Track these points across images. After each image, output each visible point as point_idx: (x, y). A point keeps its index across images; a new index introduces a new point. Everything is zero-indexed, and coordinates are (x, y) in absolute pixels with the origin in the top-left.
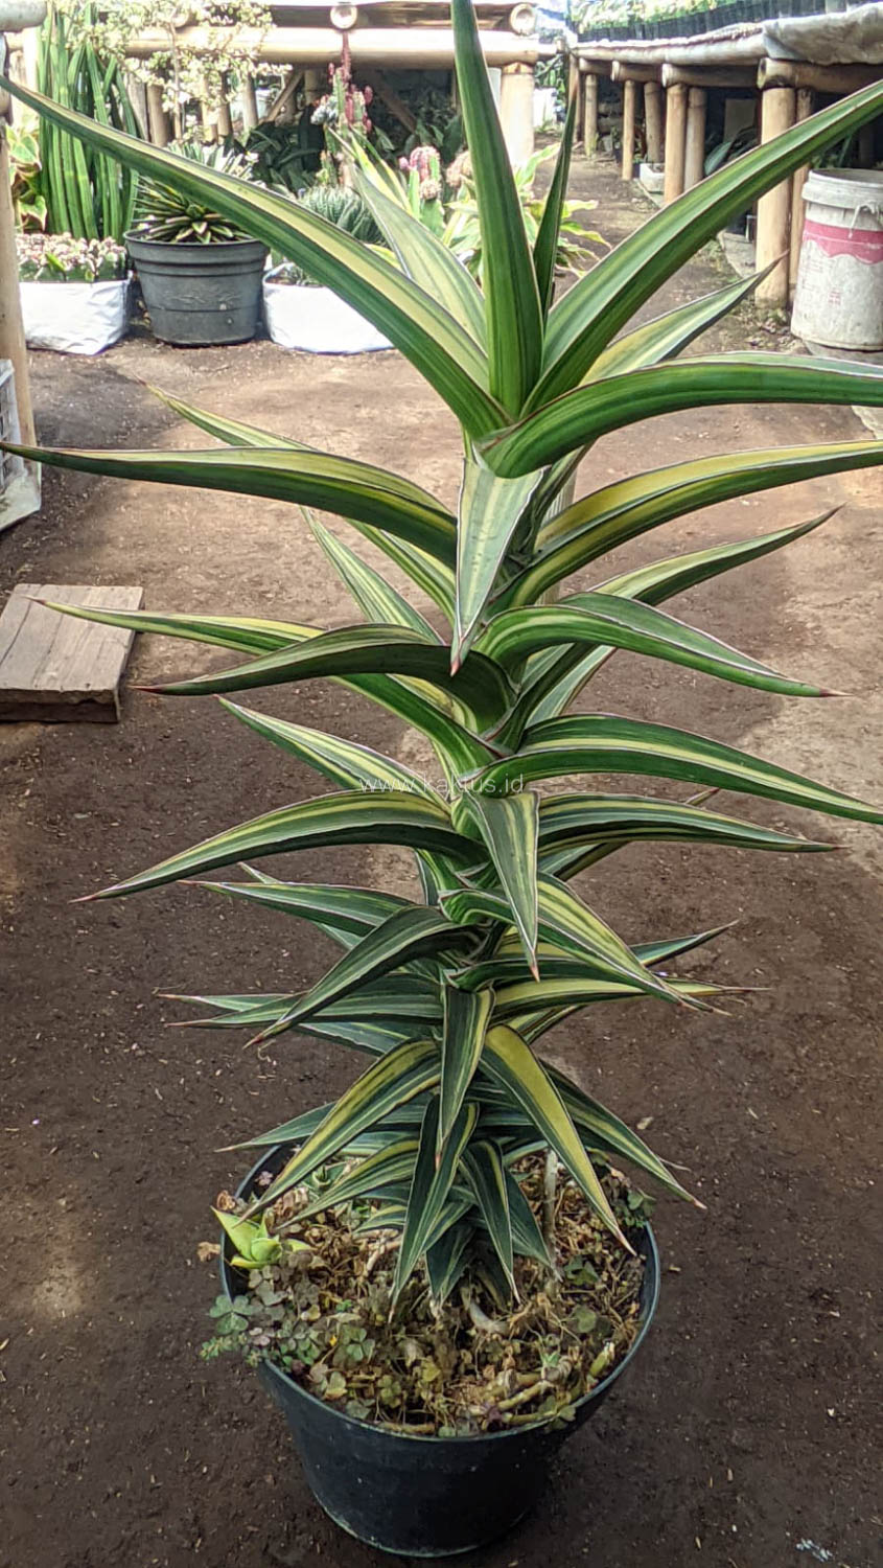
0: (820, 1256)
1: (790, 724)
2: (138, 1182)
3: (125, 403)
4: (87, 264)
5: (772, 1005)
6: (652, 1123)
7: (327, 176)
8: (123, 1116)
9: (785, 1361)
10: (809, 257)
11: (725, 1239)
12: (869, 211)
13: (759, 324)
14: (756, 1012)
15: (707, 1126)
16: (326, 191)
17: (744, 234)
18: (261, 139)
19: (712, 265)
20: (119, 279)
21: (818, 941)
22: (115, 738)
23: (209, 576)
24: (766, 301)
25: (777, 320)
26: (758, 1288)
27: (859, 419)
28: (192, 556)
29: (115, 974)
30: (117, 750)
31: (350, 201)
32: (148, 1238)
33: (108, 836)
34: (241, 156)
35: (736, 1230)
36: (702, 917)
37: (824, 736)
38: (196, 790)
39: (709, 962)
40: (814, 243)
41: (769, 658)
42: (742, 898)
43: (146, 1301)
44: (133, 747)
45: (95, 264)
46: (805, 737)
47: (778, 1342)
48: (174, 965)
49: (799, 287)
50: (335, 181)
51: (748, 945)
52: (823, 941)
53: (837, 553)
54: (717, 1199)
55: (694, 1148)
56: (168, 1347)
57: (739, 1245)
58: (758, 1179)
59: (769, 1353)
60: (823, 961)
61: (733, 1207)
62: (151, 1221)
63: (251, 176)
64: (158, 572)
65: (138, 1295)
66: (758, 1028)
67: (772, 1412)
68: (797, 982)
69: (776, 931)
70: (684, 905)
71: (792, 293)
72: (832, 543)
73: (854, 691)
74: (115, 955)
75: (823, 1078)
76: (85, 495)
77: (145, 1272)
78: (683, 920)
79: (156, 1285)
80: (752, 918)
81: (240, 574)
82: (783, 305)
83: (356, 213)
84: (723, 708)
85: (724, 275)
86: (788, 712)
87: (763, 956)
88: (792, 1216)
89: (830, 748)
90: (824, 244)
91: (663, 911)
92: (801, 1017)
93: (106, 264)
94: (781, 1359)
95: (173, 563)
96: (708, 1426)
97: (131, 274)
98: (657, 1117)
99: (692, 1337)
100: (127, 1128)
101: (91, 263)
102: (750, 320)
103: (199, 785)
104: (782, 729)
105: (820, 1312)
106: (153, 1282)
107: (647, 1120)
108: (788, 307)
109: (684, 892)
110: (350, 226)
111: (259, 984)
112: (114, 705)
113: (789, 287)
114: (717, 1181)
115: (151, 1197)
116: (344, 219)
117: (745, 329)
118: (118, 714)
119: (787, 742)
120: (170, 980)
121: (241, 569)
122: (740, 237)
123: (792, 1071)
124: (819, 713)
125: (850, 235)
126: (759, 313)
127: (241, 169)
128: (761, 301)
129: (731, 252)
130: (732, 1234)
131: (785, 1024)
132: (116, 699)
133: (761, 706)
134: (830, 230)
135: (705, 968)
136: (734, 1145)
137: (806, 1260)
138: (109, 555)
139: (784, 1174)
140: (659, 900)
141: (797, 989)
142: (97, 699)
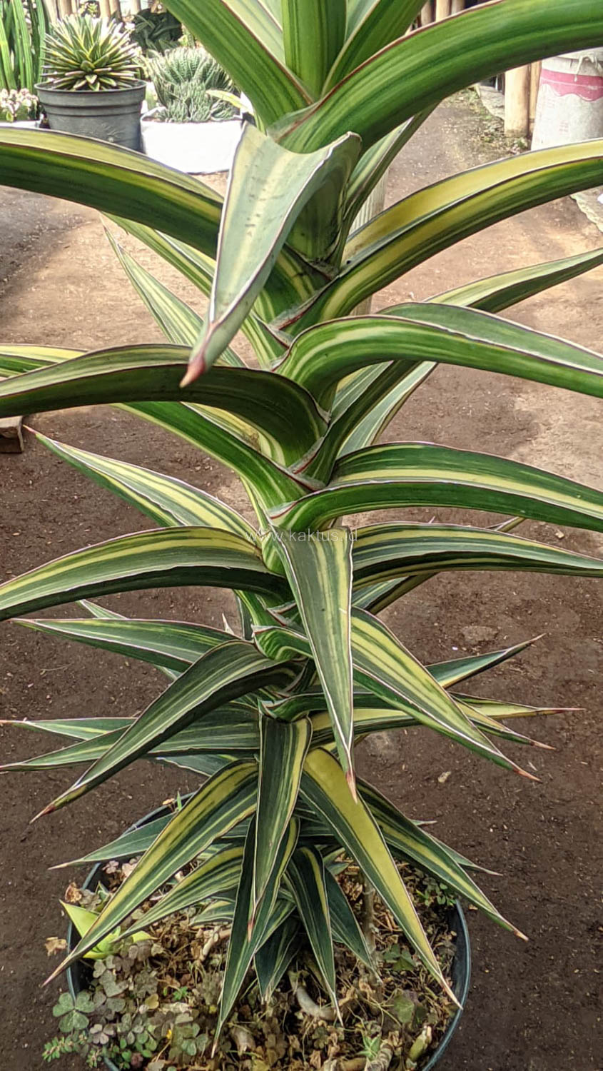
0: (595, 893)
1: (546, 444)
2: (22, 841)
3: (39, 212)
4: (8, 108)
5: (543, 673)
6: (449, 777)
7: (187, 40)
8: (13, 782)
9: (571, 991)
10: (544, 97)
11: (515, 879)
12: (590, 61)
13: (508, 149)
14: (531, 679)
15: (495, 779)
16: (186, 51)
17: (494, 86)
18: (141, 21)
19: (472, 108)
20: (34, 120)
21: (577, 618)
22: (20, 465)
23: (97, 338)
24: (512, 131)
25: (521, 145)
26: (545, 923)
27: (585, 214)
28: (85, 324)
29: (11, 658)
30: (20, 474)
31: (204, 58)
32: (28, 892)
33: (10, 544)
34: (121, 24)
35: (523, 871)
36: (484, 600)
37: (573, 453)
38: (81, 505)
39: (491, 638)
40: (548, 86)
41: (527, 393)
42: (515, 584)
43: (25, 951)
44: (32, 471)
45: (14, 108)
46: (559, 453)
47: (564, 974)
48: (59, 649)
49: (536, 121)
50: (193, 44)
51: (522, 623)
52: (581, 618)
53: (574, 313)
54: (506, 843)
55: (485, 798)
56: (41, 993)
57: (527, 884)
58: (540, 824)
59: (557, 984)
60: (582, 635)
61: (520, 851)
62: (32, 876)
63: (129, 39)
64: (58, 336)
65: (18, 945)
66: (532, 693)
67: (562, 1040)
68: (563, 653)
69: (544, 610)
70: (469, 591)
71: (532, 125)
72: (570, 305)
73: (594, 418)
74: (11, 642)
75: (588, 734)
76: (6, 280)
77: (25, 923)
78: (468, 602)
79: (34, 937)
80: (523, 600)
81: (121, 336)
82: (525, 134)
83: (208, 67)
84: (493, 432)
85: (480, 115)
86: (543, 435)
87: (534, 631)
88: (569, 857)
89: (578, 463)
90: (556, 87)
91: (452, 595)
92: (567, 682)
93: (23, 108)
94: (567, 989)
95: (70, 329)
96: (508, 1056)
97: (42, 116)
98: (455, 772)
99: (490, 970)
100: (16, 793)
101: (11, 107)
102: (500, 146)
103: (85, 501)
104: (539, 448)
105: (598, 943)
106: (32, 933)
107: (446, 774)
108: (529, 136)
109: (469, 580)
110: (204, 77)
111: (127, 663)
112: (18, 439)
113: (529, 121)
114: (505, 827)
115: (35, 853)
116: (199, 72)
117: (497, 153)
118: (22, 445)
119: (544, 458)
120: (55, 662)
121: (122, 332)
122: (491, 88)
123: (562, 729)
124: (568, 435)
125: (576, 80)
126: (508, 141)
127: (120, 36)
128: (508, 131)
129: (485, 98)
130: (520, 874)
131: (554, 689)
132: (19, 433)
133: (522, 430)
134: (560, 76)
135: (488, 643)
136: (518, 794)
137: (583, 896)
138: (21, 324)
139: (561, 818)
140: (449, 586)
141: (563, 659)
142: (4, 435)
